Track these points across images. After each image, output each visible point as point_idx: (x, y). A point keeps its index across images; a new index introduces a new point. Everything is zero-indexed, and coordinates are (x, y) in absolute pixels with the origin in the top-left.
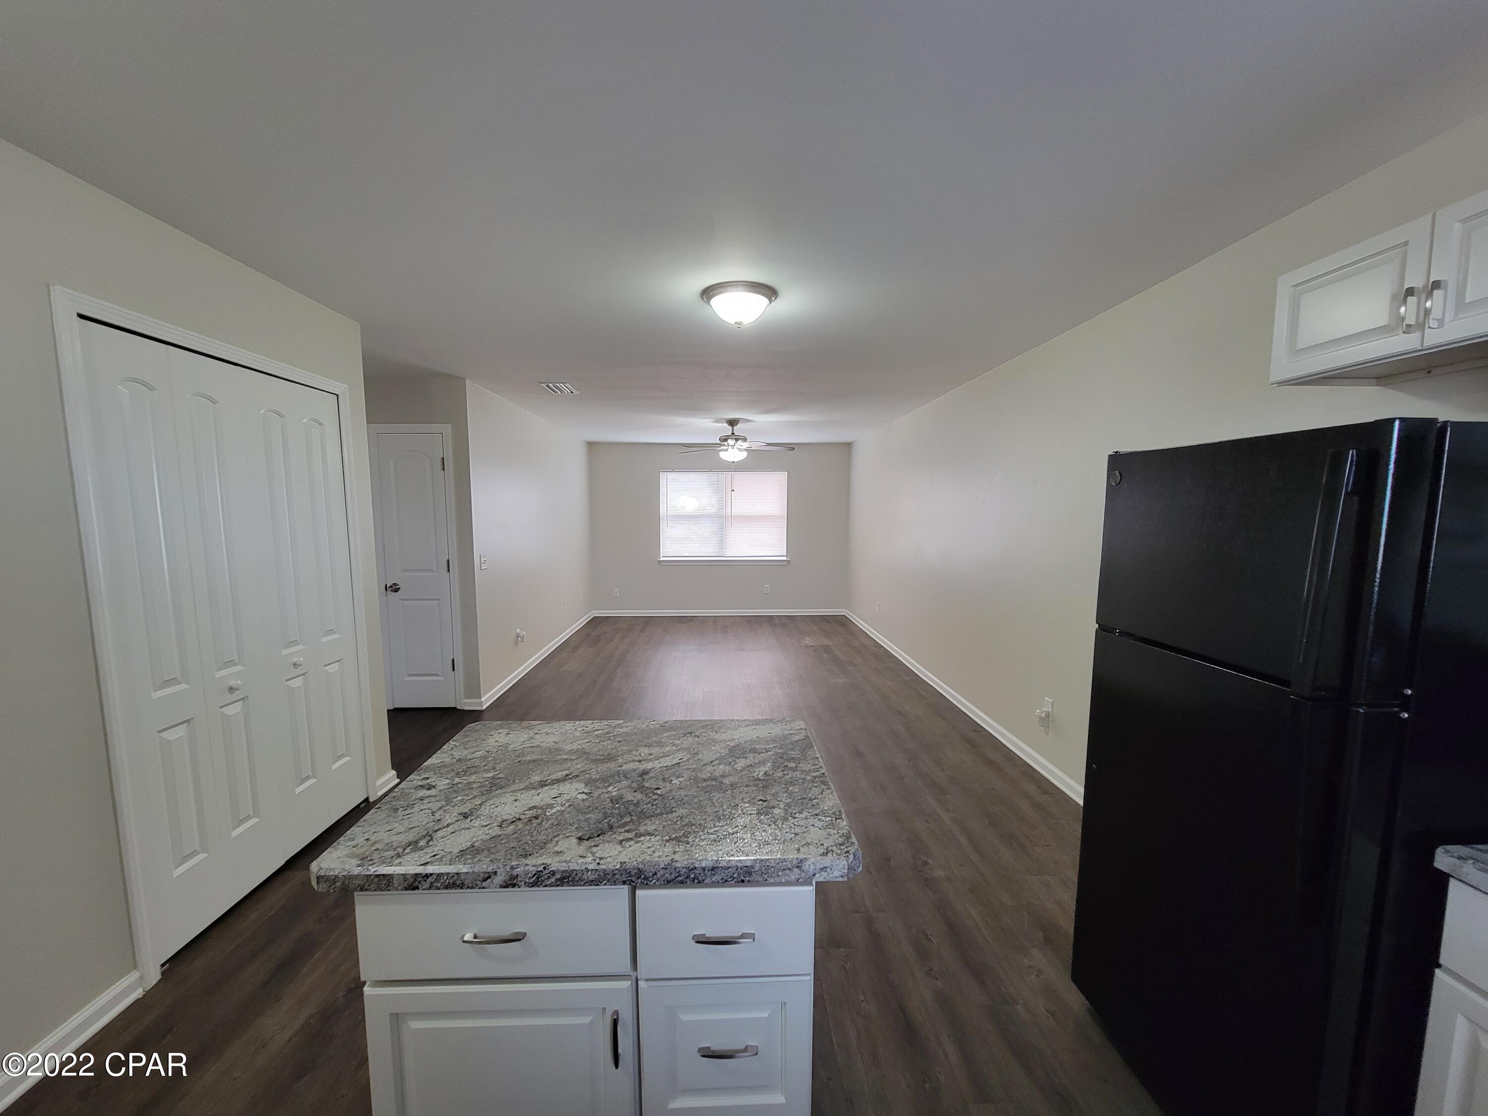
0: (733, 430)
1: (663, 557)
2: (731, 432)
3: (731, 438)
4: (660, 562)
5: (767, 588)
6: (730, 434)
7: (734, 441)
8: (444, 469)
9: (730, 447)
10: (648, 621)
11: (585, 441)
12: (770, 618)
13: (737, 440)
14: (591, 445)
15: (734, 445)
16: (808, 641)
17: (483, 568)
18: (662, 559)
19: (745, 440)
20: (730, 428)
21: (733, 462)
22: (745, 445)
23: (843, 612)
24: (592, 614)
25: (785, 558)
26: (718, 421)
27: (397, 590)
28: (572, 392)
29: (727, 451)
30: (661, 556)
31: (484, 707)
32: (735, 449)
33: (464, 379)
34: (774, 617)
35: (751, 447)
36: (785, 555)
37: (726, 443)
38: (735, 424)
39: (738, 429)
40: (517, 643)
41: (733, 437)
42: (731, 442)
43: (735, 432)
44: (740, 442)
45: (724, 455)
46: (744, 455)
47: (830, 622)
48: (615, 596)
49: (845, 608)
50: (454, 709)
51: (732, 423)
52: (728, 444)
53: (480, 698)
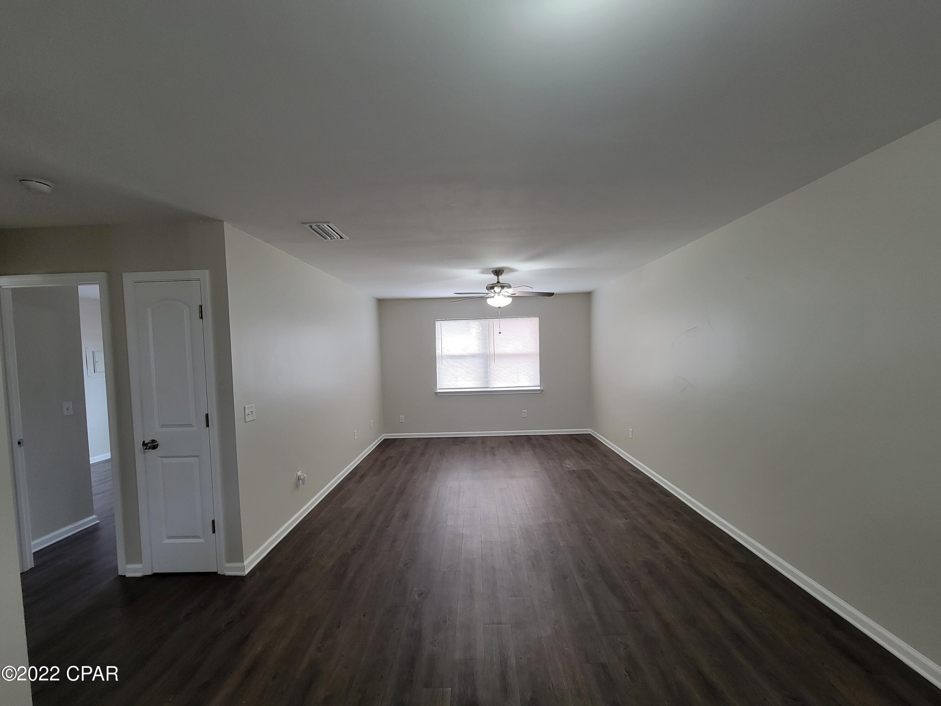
0: (498, 279)
1: (439, 389)
2: (497, 281)
3: (497, 286)
4: (436, 393)
5: (525, 412)
6: (496, 282)
7: (500, 289)
8: (202, 318)
9: (496, 294)
10: (428, 442)
11: (375, 298)
12: (528, 438)
13: (502, 287)
14: (381, 302)
15: (500, 292)
16: (569, 464)
17: (247, 420)
18: (438, 391)
19: (510, 287)
20: (496, 277)
21: (499, 308)
22: (510, 291)
23: (589, 431)
24: (383, 437)
25: (539, 388)
26: (485, 271)
27: (154, 447)
28: (341, 238)
29: (494, 297)
30: (438, 388)
31: (247, 572)
32: (501, 296)
33: (222, 222)
34: (532, 437)
35: (515, 294)
36: (539, 385)
37: (492, 291)
38: (500, 274)
39: (503, 278)
40: (297, 486)
41: (499, 285)
42: (497, 289)
43: (500, 281)
44: (505, 289)
45: (490, 302)
46: (509, 300)
47: (580, 442)
48: (401, 422)
49: (590, 428)
50: (213, 575)
51: (498, 272)
52: (494, 291)
53: (243, 562)
